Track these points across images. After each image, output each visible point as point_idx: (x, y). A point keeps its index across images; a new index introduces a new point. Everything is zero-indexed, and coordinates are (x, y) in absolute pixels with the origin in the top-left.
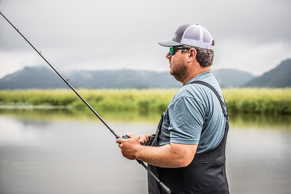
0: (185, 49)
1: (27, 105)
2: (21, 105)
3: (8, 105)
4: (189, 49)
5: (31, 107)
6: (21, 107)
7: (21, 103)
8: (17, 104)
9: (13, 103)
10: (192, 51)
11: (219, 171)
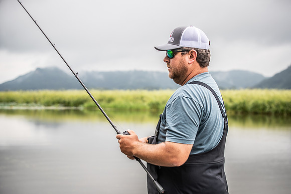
0: (184, 51)
1: (39, 106)
2: (33, 106)
3: (20, 106)
4: (189, 51)
5: (43, 108)
6: (33, 107)
7: (34, 104)
8: (29, 105)
9: (25, 104)
10: (192, 52)
11: (217, 171)
